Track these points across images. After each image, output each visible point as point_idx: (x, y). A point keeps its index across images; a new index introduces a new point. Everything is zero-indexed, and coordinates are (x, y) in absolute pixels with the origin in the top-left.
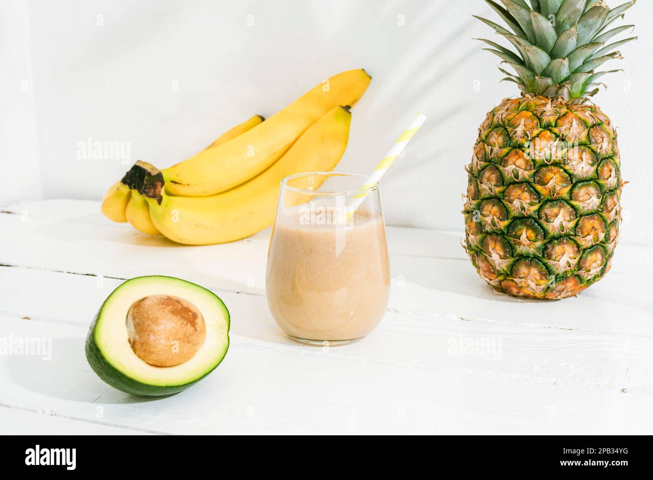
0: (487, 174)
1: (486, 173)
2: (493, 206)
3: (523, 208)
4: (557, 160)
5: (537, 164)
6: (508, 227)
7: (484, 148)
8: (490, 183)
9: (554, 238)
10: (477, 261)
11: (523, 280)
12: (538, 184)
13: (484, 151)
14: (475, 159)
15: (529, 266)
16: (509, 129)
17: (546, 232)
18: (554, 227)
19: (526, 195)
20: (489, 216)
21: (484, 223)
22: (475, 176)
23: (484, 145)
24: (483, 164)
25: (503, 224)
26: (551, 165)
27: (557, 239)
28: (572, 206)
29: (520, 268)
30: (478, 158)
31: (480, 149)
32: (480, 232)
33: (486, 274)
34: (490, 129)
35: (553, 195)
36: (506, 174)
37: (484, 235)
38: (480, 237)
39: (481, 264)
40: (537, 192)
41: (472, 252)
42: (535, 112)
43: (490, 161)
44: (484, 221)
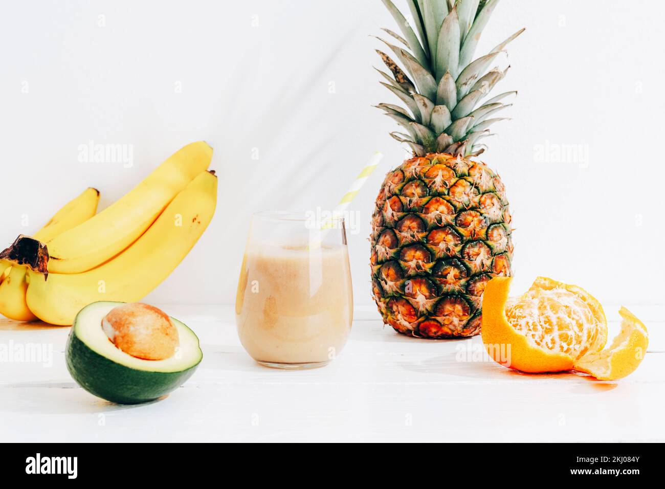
0: (407, 223)
1: (406, 222)
2: (416, 251)
3: (448, 249)
4: (474, 205)
5: (458, 209)
6: (432, 268)
7: (400, 200)
8: (411, 230)
9: (476, 275)
10: (394, 307)
11: (448, 317)
12: (460, 226)
13: (399, 203)
14: (389, 211)
15: (453, 303)
16: (427, 181)
17: (468, 269)
18: (475, 265)
19: (450, 237)
20: (412, 261)
21: (406, 268)
22: (389, 228)
23: (399, 198)
24: (401, 214)
25: (428, 267)
26: (469, 209)
27: (478, 276)
28: (489, 246)
29: (445, 306)
30: (393, 210)
31: (395, 203)
32: (400, 277)
33: (405, 318)
34: (404, 183)
35: (474, 236)
36: (429, 220)
37: (405, 280)
38: (400, 282)
39: (401, 309)
40: (460, 234)
41: (386, 300)
42: (449, 165)
43: (409, 211)
44: (406, 266)
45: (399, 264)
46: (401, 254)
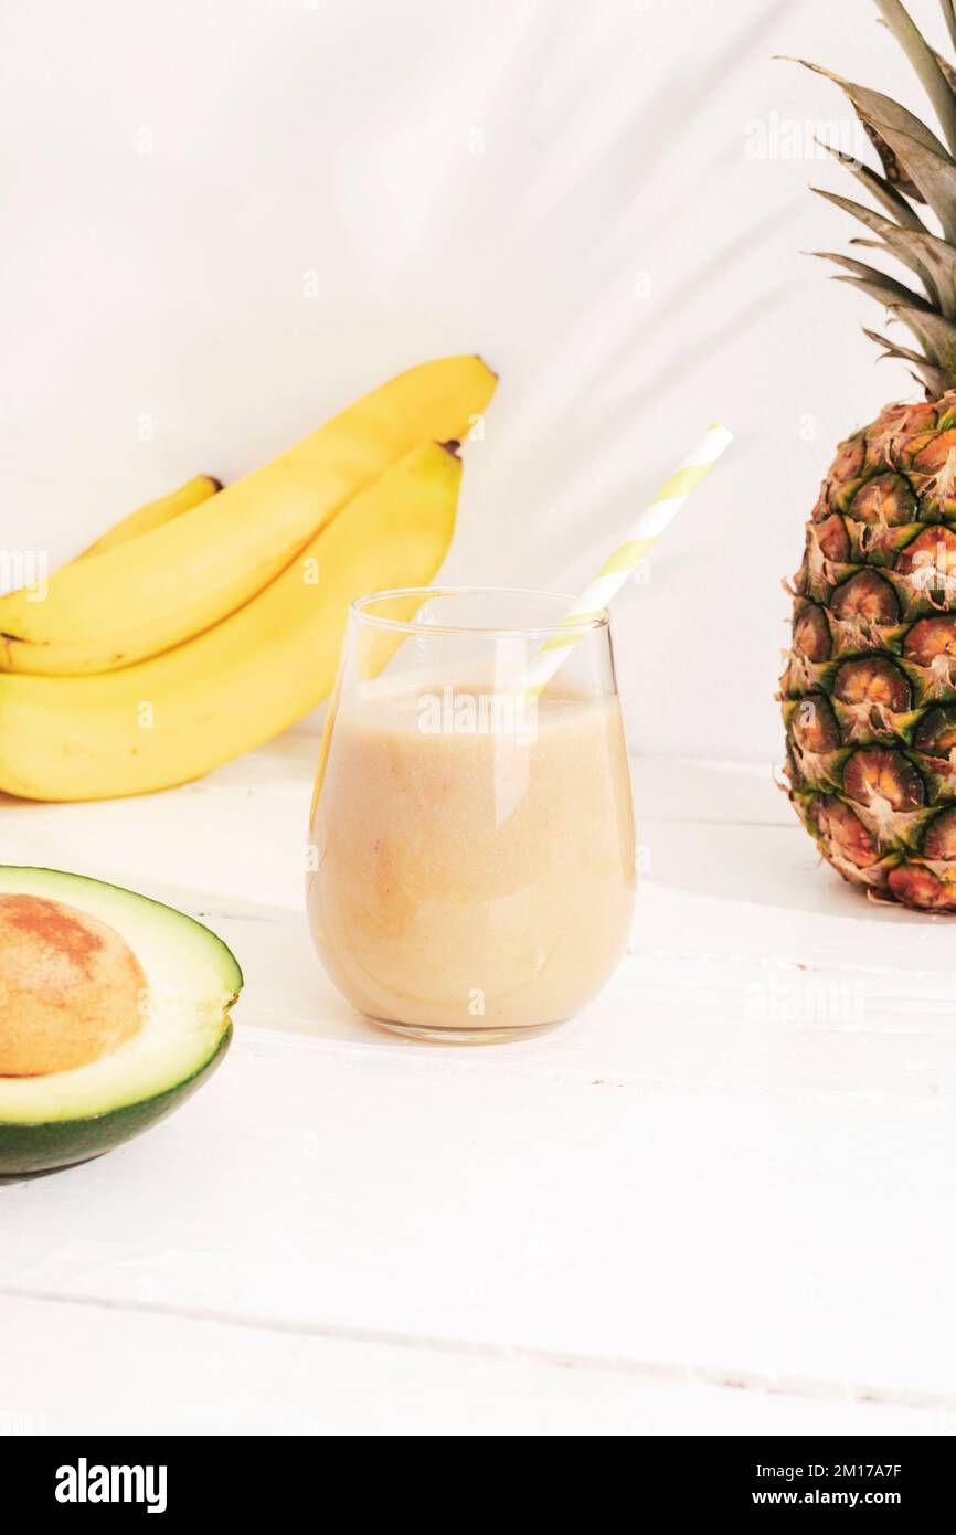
0: (855, 594)
1: (853, 591)
2: (874, 675)
6: (915, 728)
7: (845, 529)
8: (863, 616)
10: (822, 821)
11: (953, 863)
13: (843, 536)
14: (818, 558)
16: (915, 478)
20: (862, 702)
21: (846, 721)
22: (816, 603)
23: (843, 520)
24: (842, 568)
25: (902, 722)
29: (946, 833)
30: (826, 555)
31: (832, 533)
32: (833, 743)
33: (848, 854)
34: (859, 480)
36: (910, 591)
37: (846, 752)
38: (833, 756)
39: (837, 828)
41: (808, 799)
43: (863, 561)
44: (847, 716)
45: (832, 709)
46: (838, 680)
